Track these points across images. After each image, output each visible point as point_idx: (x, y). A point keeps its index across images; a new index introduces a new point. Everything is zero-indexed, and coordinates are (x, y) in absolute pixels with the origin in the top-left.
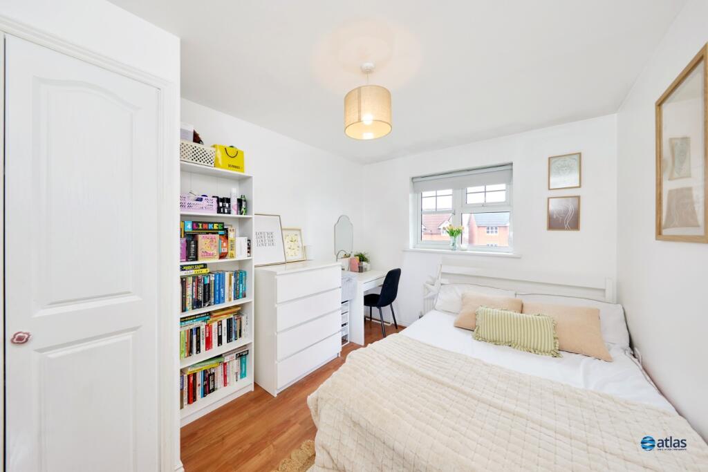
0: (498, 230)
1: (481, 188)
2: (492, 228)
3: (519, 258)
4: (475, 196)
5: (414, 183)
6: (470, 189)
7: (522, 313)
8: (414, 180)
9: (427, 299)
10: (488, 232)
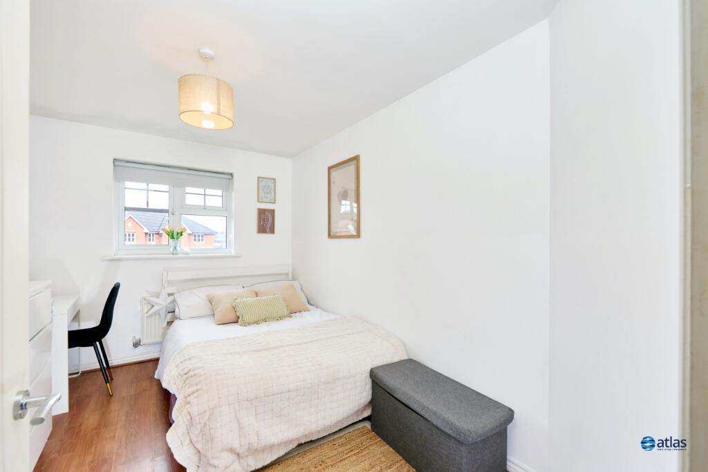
0: (204, 238)
1: (201, 191)
2: (199, 236)
3: (239, 257)
4: (194, 196)
5: (115, 165)
6: (188, 189)
7: (257, 296)
8: (117, 163)
9: (151, 316)
10: (195, 240)
